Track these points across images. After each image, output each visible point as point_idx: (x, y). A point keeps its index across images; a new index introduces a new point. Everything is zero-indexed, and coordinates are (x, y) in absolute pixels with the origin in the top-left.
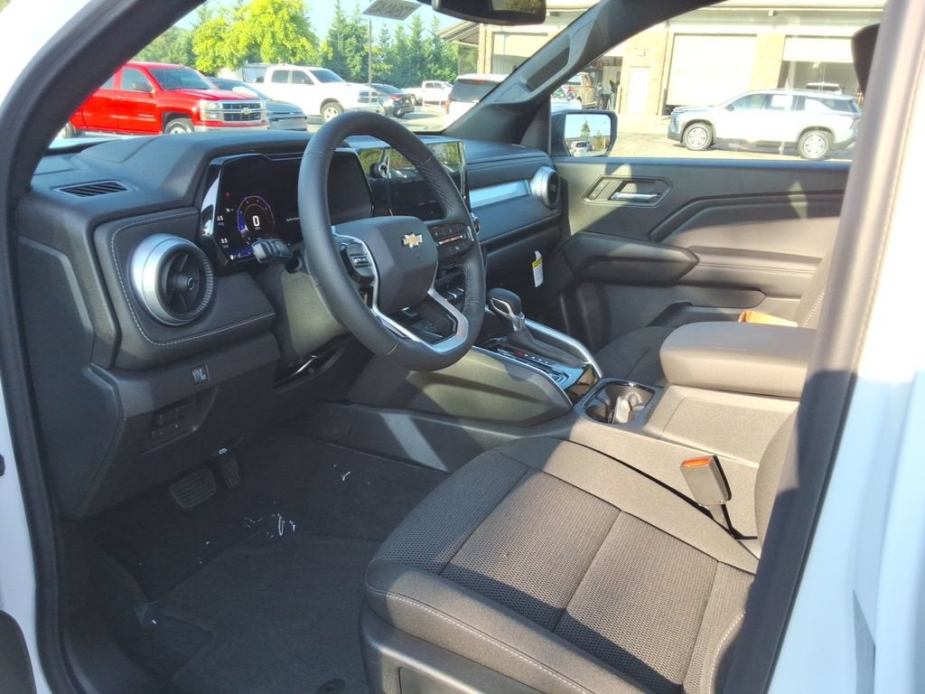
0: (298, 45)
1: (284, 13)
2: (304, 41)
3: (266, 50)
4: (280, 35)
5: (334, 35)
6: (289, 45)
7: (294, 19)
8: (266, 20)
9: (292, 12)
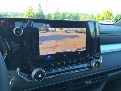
0: (110, 17)
1: (109, 13)
2: (111, 17)
3: (105, 18)
4: (108, 16)
5: (117, 16)
6: (109, 17)
7: (110, 14)
8: (106, 14)
9: (110, 13)
